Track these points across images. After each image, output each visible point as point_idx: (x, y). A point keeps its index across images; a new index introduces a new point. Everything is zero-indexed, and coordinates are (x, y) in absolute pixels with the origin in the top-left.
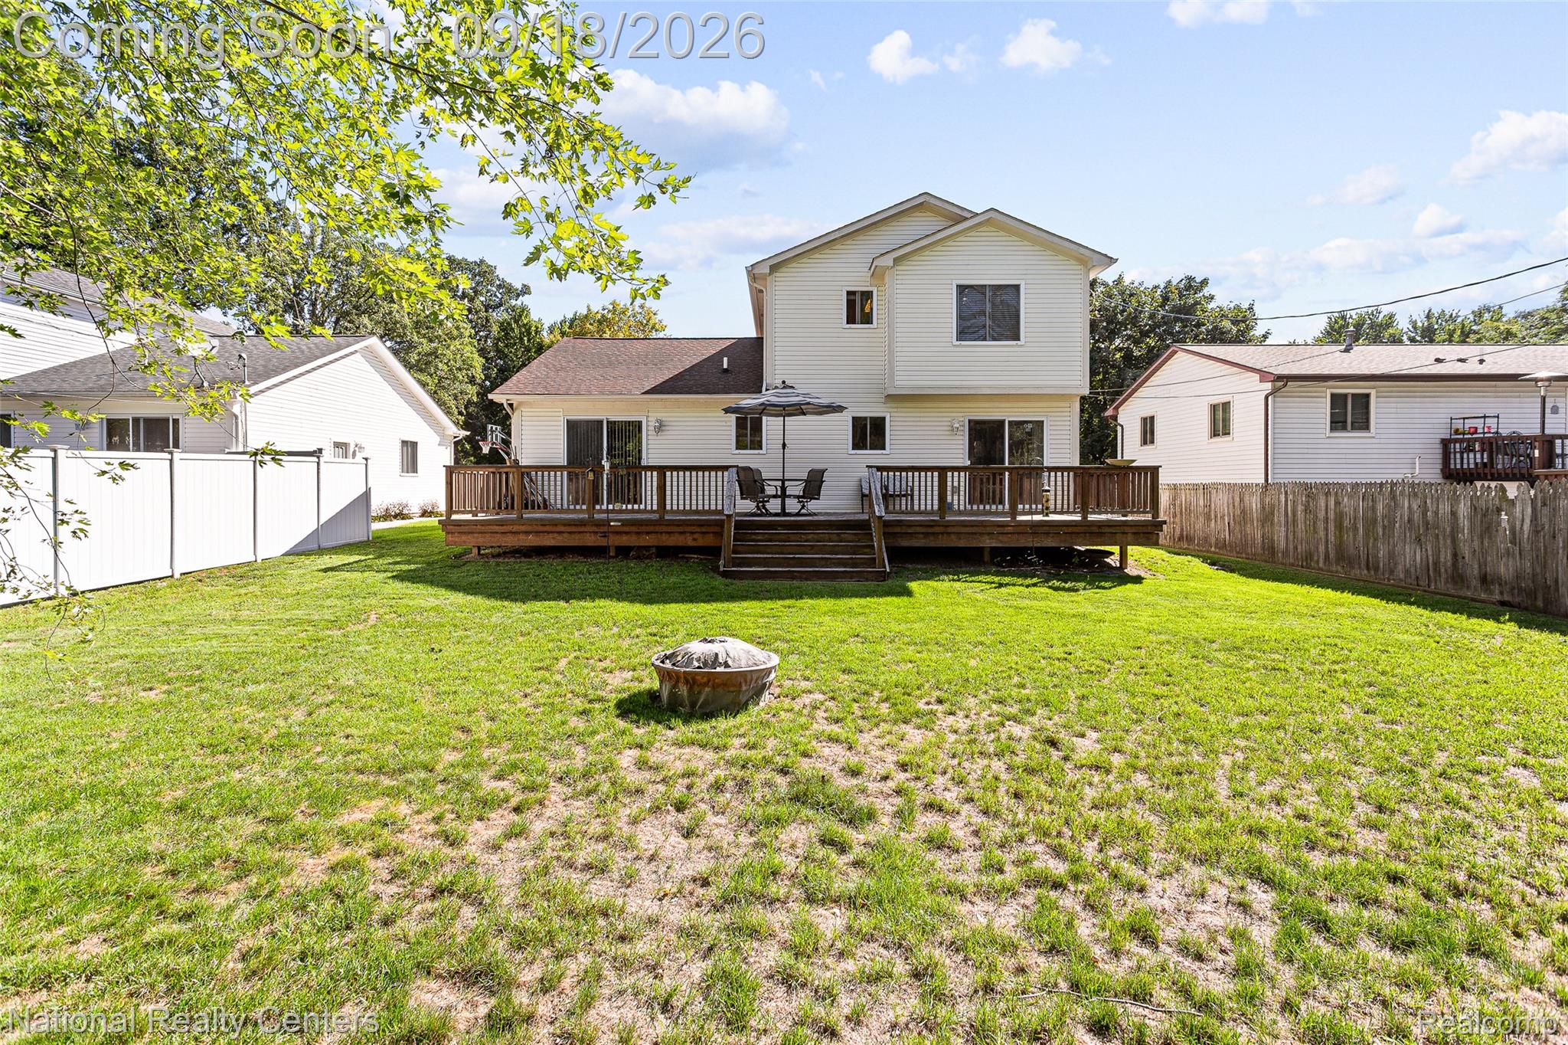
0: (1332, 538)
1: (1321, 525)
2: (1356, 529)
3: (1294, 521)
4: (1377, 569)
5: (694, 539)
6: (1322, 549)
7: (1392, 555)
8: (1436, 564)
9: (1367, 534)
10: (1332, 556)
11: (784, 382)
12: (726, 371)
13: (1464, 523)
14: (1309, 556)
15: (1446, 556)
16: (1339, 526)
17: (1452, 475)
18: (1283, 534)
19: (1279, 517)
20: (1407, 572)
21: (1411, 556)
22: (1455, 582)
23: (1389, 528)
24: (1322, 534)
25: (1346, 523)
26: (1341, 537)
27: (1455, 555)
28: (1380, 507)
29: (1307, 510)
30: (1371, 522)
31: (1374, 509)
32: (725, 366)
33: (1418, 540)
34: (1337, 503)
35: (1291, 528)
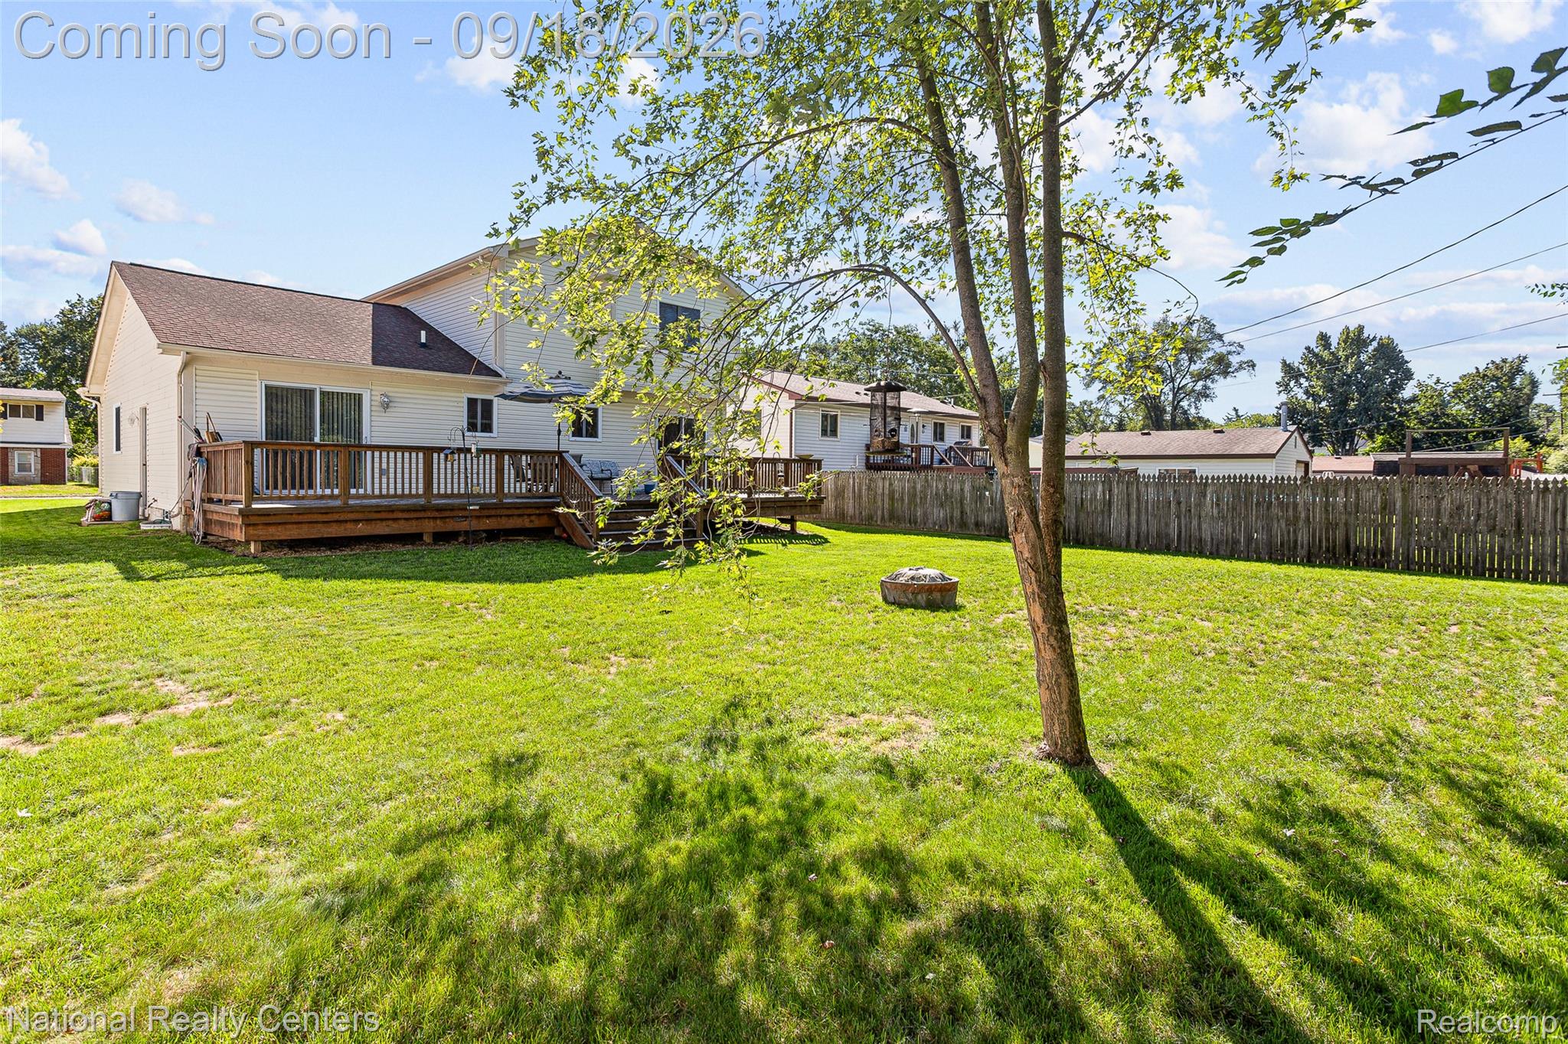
0: (886, 506)
1: (879, 499)
2: (903, 500)
3: (860, 496)
4: (916, 523)
5: (531, 521)
6: (879, 513)
7: (925, 514)
8: (952, 517)
9: (910, 503)
10: (886, 516)
11: (560, 373)
12: (423, 345)
13: (968, 495)
14: (870, 517)
15: (957, 514)
16: (892, 498)
17: (870, 467)
18: (851, 505)
19: (849, 494)
20: (935, 524)
21: (938, 514)
22: (961, 527)
23: (924, 498)
24: (880, 503)
25: (897, 496)
26: (893, 504)
27: (962, 512)
28: (919, 486)
29: (869, 488)
30: (913, 495)
31: (914, 488)
32: (423, 340)
33: (942, 505)
34: (891, 484)
35: (857, 501)
